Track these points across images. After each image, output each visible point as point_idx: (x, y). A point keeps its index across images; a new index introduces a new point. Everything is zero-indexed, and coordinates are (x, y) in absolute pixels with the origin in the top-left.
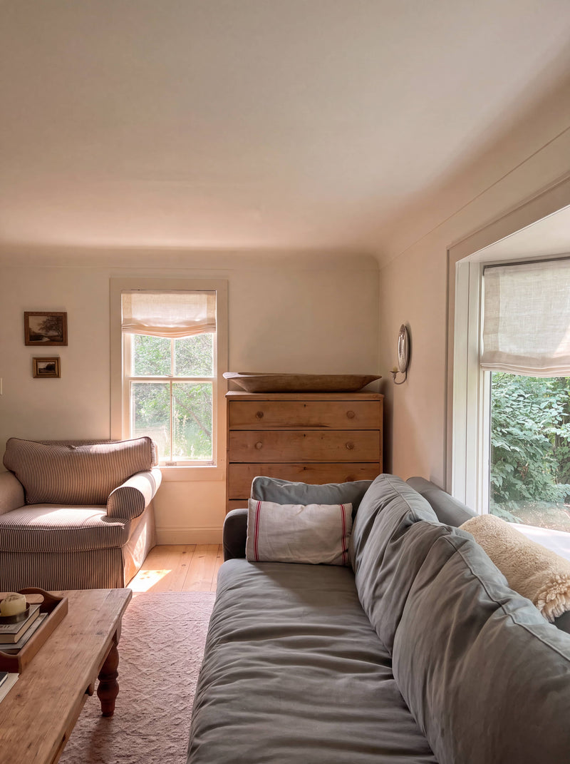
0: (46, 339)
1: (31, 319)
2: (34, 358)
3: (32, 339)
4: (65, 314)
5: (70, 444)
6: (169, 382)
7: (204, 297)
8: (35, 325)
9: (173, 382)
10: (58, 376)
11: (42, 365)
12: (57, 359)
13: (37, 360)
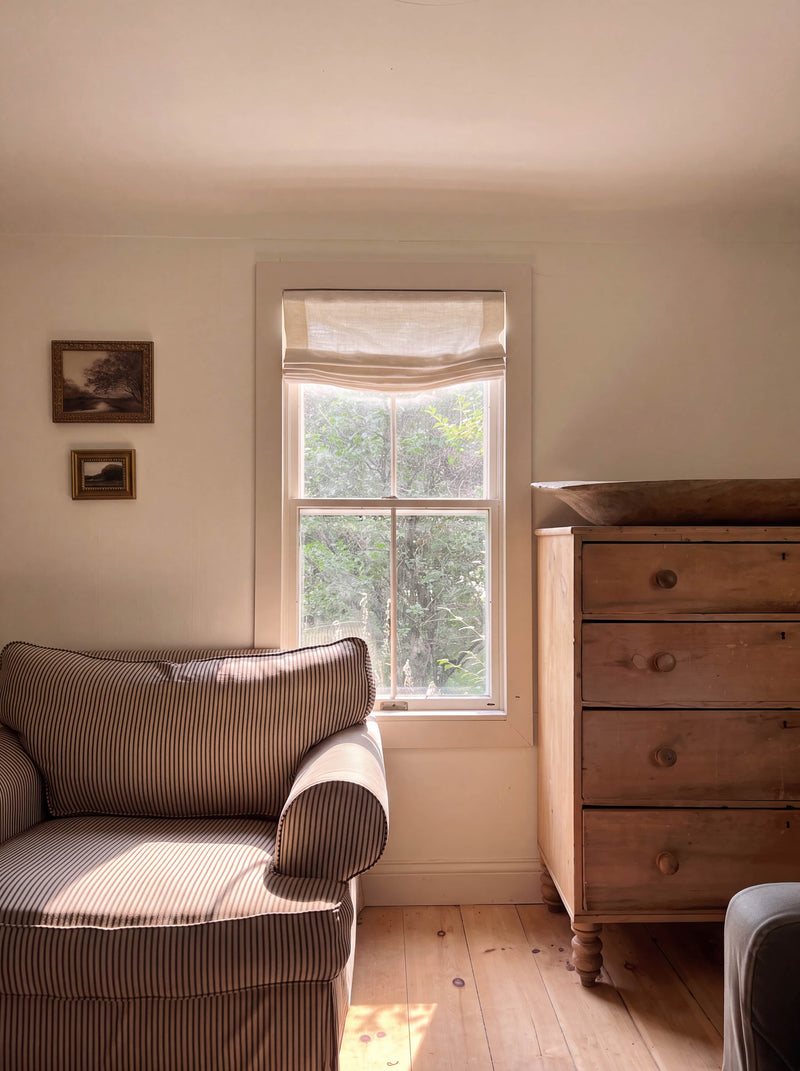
0: (102, 407)
1: (69, 357)
2: (76, 452)
3: (69, 406)
4: (149, 346)
5: (161, 659)
6: (387, 512)
7: (476, 306)
8: (77, 371)
9: (400, 512)
10: (130, 494)
11: (94, 469)
12: (127, 456)
13: (81, 457)
